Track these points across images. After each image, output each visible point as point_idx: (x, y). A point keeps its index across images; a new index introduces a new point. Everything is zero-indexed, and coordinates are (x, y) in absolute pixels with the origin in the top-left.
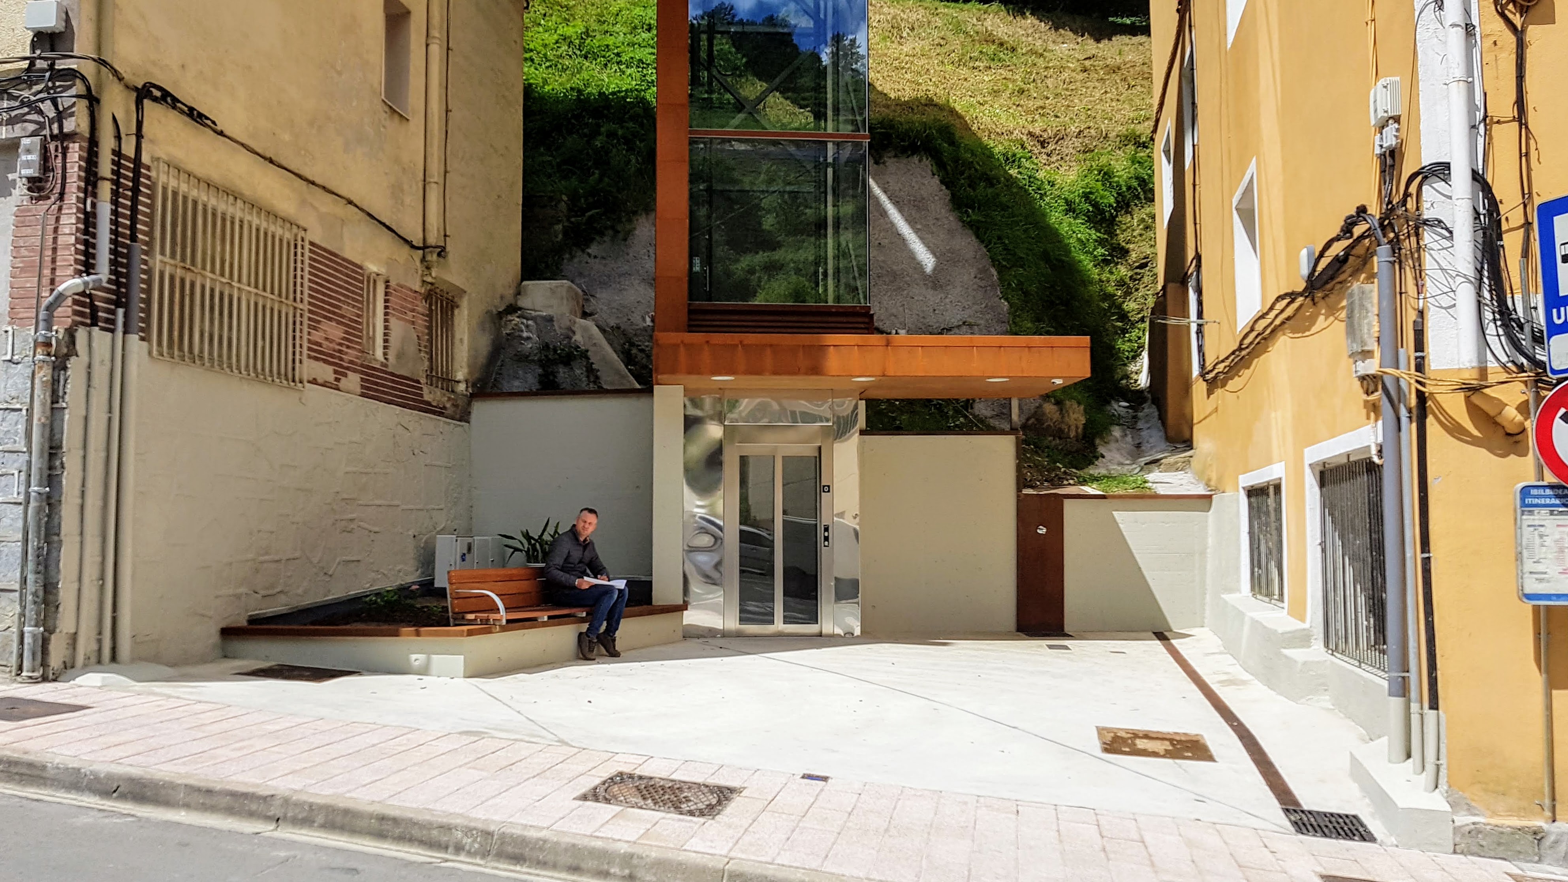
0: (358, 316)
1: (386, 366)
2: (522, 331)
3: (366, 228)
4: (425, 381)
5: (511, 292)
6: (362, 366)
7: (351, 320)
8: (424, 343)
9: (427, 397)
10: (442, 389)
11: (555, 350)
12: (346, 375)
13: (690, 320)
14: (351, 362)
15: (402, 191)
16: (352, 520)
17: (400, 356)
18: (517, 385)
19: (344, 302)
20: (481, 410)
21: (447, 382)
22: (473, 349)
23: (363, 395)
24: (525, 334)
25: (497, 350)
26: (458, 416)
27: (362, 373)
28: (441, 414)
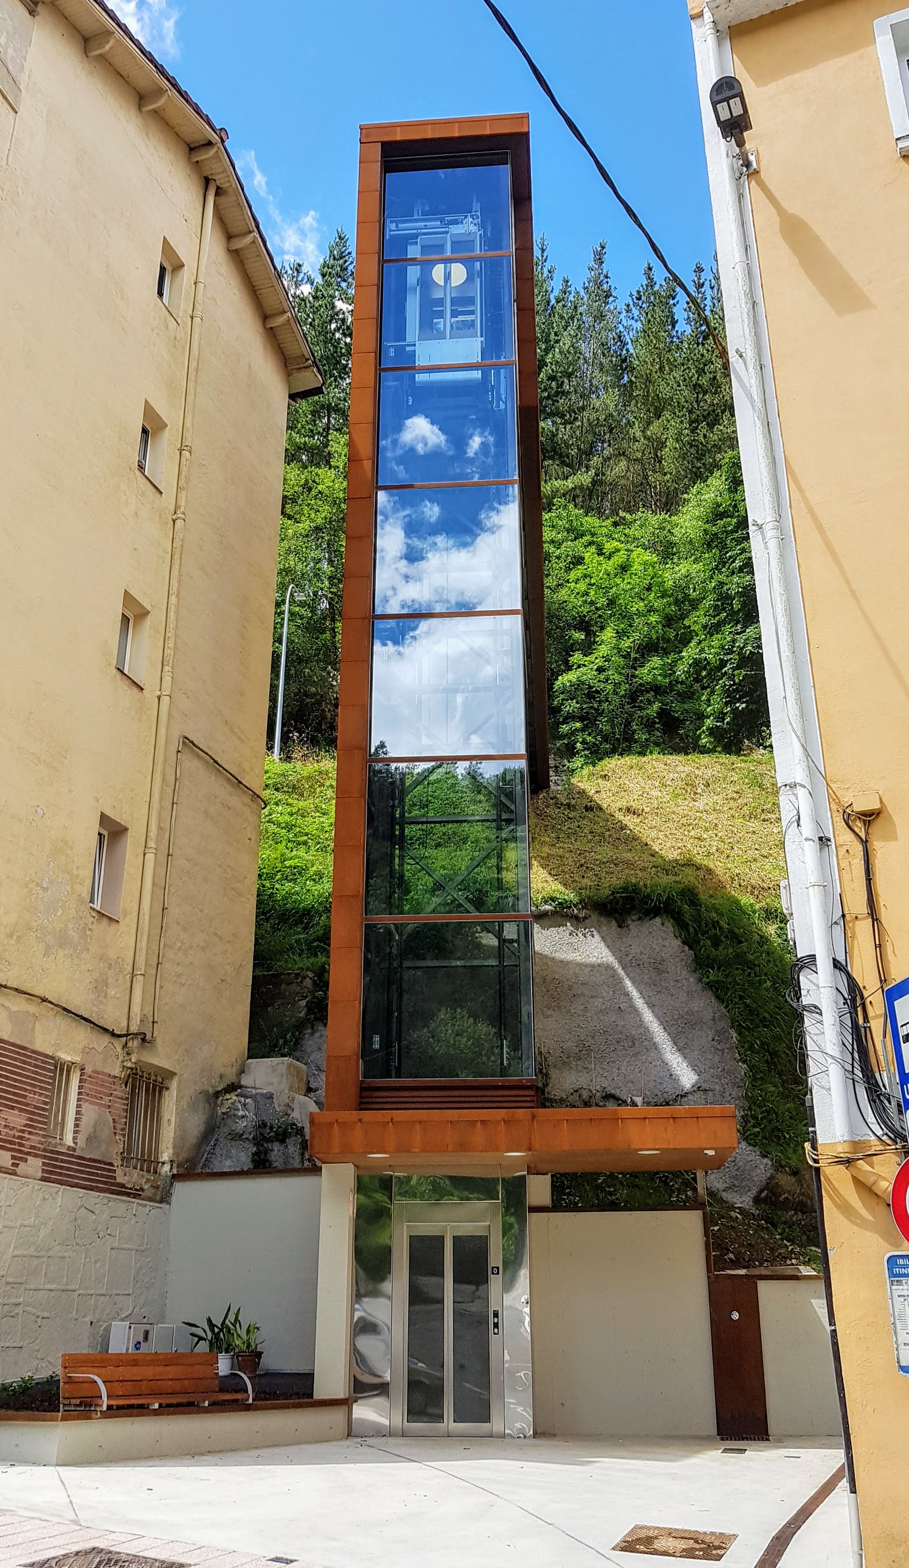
0: (46, 1103)
1: (74, 1150)
2: (238, 1110)
3: (62, 1023)
4: (120, 1163)
5: (234, 1070)
6: (45, 1150)
7: (36, 1107)
8: (119, 1126)
9: (120, 1179)
10: (142, 1170)
11: (271, 1128)
12: (26, 1160)
13: (361, 1097)
14: (32, 1147)
15: (107, 985)
16: (17, 1305)
17: (89, 1139)
18: (227, 1166)
19: (30, 1092)
20: (183, 1191)
21: (150, 1163)
22: (181, 1128)
23: (43, 1179)
24: (241, 1113)
25: (210, 1130)
26: (158, 1198)
27: (45, 1157)
28: (136, 1196)
